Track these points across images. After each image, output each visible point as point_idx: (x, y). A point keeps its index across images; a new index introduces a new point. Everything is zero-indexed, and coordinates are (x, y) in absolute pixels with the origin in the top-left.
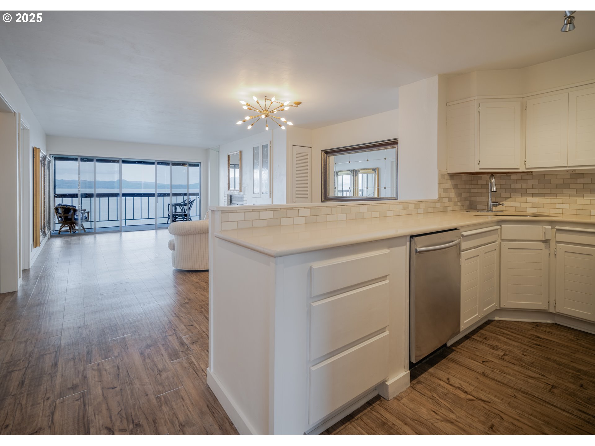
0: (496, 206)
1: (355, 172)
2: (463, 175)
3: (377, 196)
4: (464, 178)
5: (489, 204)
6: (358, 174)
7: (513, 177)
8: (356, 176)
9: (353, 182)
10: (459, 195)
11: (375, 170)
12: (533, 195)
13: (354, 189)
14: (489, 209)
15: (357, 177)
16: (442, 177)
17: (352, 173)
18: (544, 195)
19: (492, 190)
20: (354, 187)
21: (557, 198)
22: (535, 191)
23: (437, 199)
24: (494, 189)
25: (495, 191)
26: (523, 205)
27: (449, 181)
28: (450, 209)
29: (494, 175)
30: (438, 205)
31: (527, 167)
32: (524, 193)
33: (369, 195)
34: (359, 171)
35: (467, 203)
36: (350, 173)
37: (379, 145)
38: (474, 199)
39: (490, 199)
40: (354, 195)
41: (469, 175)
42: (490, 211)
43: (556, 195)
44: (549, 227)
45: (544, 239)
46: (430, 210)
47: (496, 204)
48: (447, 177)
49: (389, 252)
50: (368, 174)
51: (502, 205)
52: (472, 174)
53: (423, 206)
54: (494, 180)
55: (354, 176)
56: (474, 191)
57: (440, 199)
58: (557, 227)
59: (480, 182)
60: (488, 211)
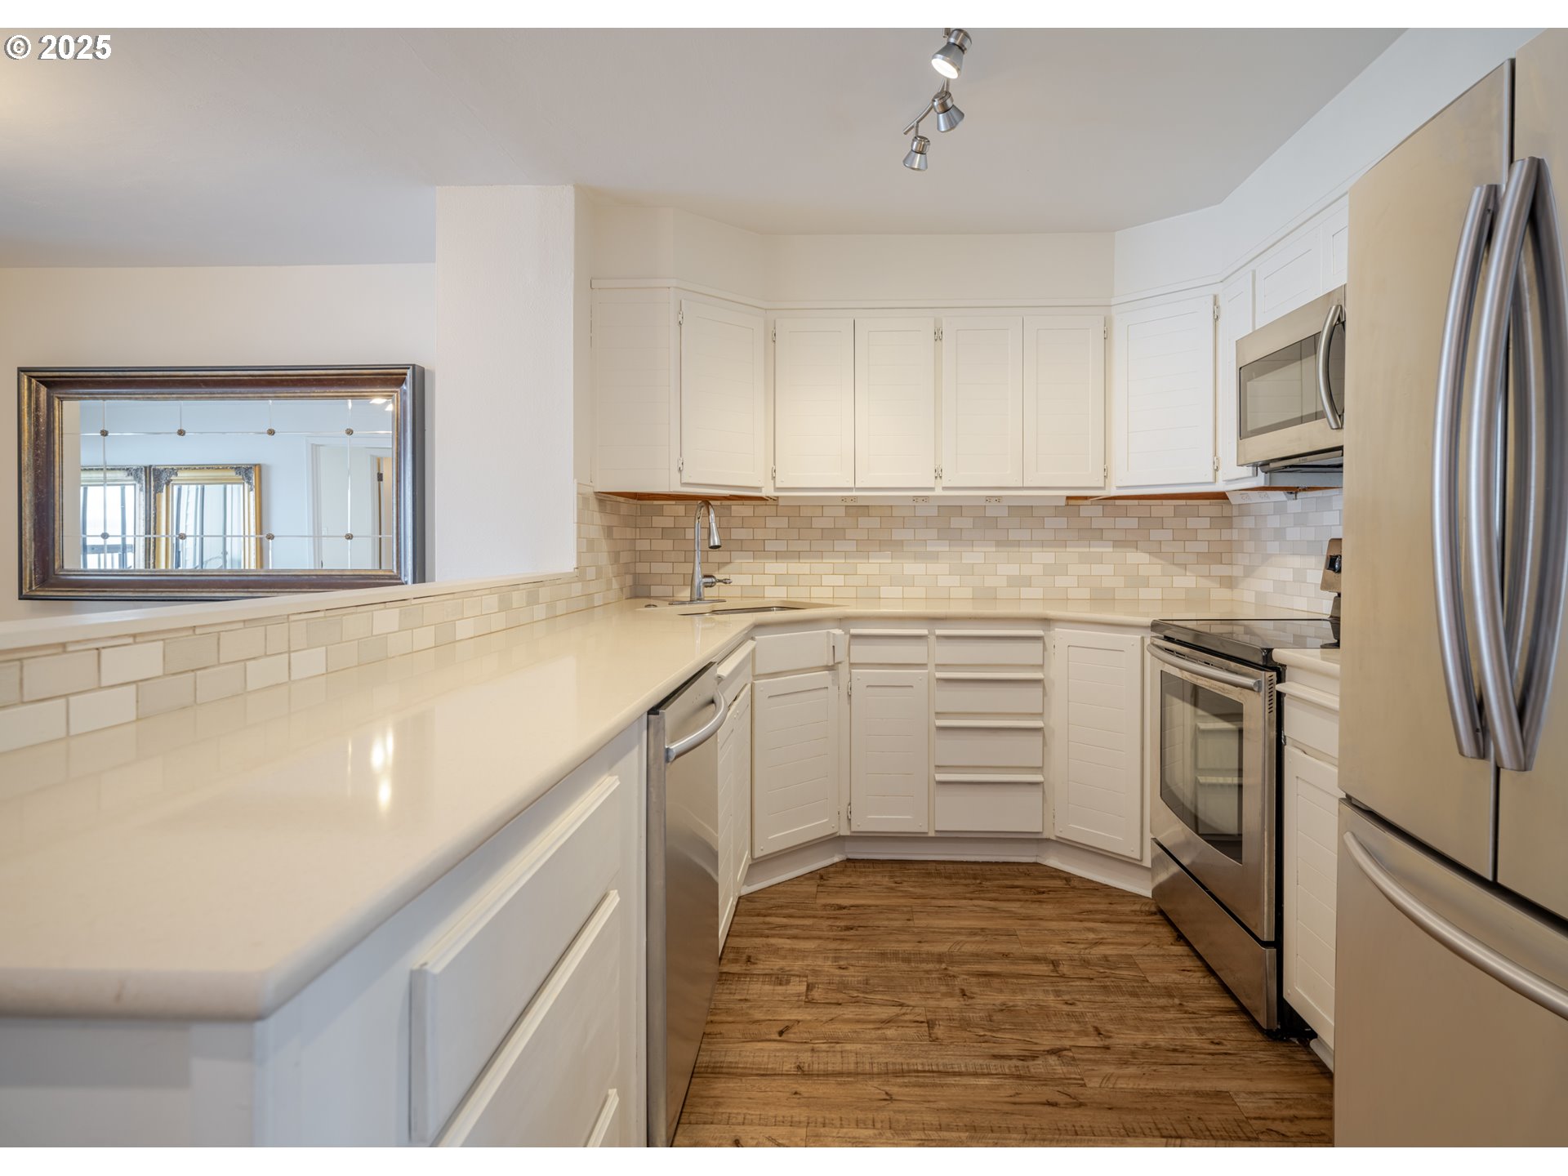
0: (711, 586)
1: (155, 479)
2: (622, 499)
3: (253, 567)
4: (626, 507)
5: (697, 581)
6: (168, 483)
7: (737, 509)
8: (158, 489)
9: (143, 516)
10: (615, 556)
11: (246, 472)
12: (778, 556)
13: (147, 541)
14: (696, 597)
15: (164, 494)
16: (583, 498)
17: (137, 478)
18: (797, 555)
19: (712, 544)
20: (148, 532)
21: (824, 561)
22: (781, 546)
23: (572, 570)
24: (716, 541)
25: (718, 547)
26: (759, 580)
27: (597, 517)
28: (598, 600)
29: (711, 502)
30: (577, 589)
31: (778, 486)
32: (758, 550)
33: (207, 562)
34: (176, 474)
35: (629, 580)
36: (131, 478)
37: (320, 380)
38: (642, 568)
39: (698, 569)
40: (147, 564)
41: (632, 501)
42: (698, 599)
43: (820, 555)
44: (838, 632)
45: (831, 663)
46: (561, 608)
47: (710, 580)
48: (594, 504)
49: (618, 783)
50: (206, 486)
51: (726, 583)
52: (639, 499)
53: (544, 593)
54: (712, 515)
55: (148, 492)
56: (643, 545)
57: (581, 572)
58: (853, 631)
59: (658, 521)
60: (692, 601)
